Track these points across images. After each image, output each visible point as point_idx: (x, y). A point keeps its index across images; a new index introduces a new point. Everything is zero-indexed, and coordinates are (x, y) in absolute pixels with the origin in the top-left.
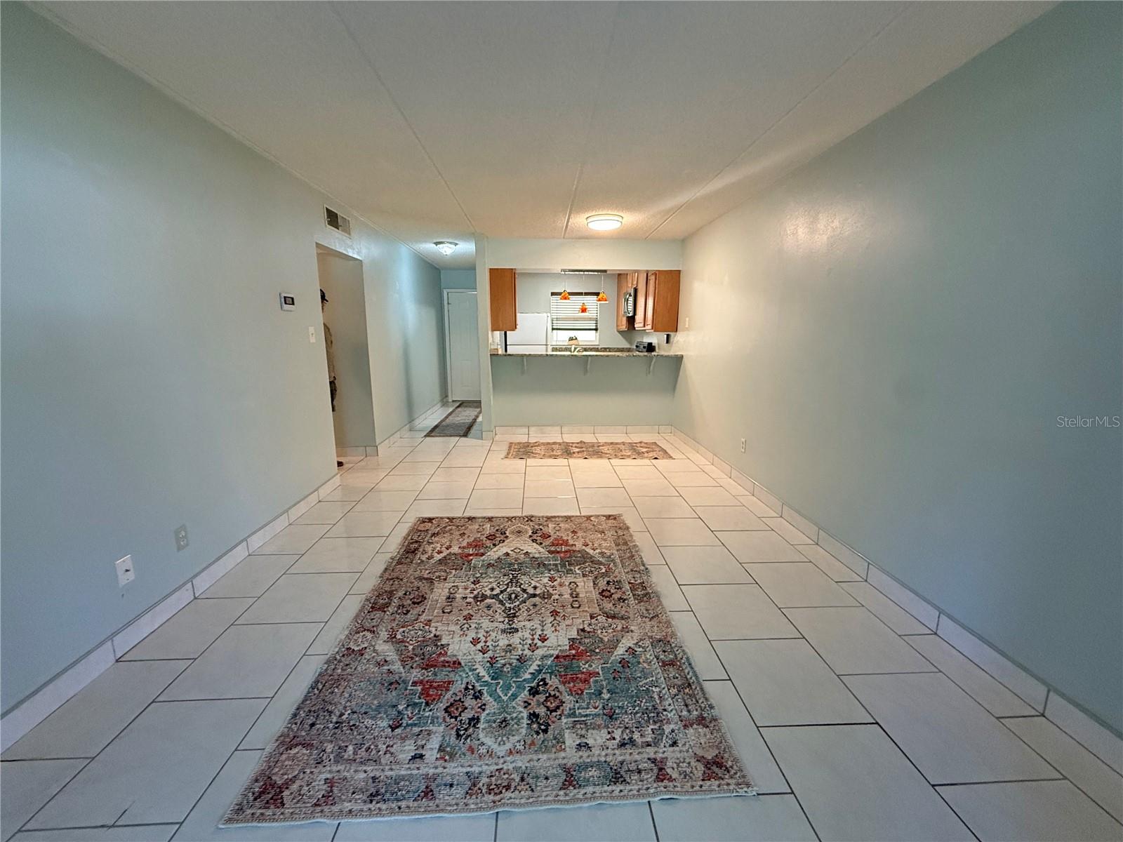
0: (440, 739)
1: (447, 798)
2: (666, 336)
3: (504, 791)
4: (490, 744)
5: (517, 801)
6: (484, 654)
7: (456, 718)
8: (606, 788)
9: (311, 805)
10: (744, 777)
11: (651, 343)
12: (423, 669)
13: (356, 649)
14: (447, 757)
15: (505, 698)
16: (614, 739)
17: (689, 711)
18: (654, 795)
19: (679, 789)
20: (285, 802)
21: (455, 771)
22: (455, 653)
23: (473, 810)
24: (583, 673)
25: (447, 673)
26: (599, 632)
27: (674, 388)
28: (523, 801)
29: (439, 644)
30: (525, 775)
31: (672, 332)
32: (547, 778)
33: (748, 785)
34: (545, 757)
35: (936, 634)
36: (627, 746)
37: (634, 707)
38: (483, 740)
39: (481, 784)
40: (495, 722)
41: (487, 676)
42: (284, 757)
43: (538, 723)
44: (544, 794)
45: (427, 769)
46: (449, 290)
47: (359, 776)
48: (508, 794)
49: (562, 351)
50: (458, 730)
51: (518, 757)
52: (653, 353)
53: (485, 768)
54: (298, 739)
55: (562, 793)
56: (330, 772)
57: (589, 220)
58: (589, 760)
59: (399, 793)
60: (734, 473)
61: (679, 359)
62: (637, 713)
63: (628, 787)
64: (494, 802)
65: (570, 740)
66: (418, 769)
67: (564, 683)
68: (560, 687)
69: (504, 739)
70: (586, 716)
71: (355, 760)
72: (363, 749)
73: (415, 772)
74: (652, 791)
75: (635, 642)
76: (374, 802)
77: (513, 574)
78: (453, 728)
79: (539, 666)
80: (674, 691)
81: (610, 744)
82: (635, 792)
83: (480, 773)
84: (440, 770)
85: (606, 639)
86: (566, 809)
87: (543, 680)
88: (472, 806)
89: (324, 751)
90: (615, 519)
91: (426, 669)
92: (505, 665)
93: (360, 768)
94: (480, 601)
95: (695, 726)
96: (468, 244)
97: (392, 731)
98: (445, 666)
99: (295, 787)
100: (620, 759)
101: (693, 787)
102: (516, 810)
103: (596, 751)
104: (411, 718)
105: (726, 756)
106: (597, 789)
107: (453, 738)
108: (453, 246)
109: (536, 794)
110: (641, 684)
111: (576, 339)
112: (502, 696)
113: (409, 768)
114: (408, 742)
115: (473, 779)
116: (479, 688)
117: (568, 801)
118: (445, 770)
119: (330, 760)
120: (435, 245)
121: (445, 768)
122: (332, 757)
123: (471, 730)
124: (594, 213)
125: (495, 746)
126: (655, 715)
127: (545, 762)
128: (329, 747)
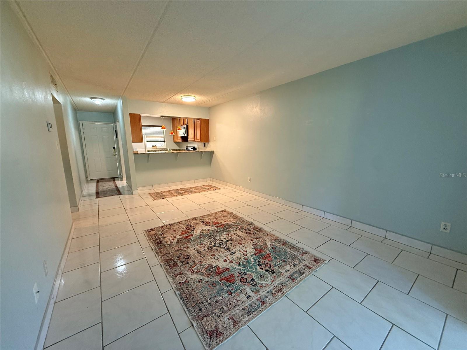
0: (249, 289)
1: (269, 300)
2: (203, 144)
3: (281, 290)
4: (264, 283)
5: (287, 290)
6: (233, 263)
7: (246, 282)
8: (302, 276)
9: (232, 327)
10: (323, 260)
11: (195, 147)
12: (218, 275)
13: (183, 281)
14: (257, 292)
15: (255, 270)
16: (291, 266)
17: (300, 252)
18: (312, 272)
19: (315, 268)
20: (223, 332)
21: (263, 293)
22: (223, 266)
23: (279, 299)
24: (266, 255)
25: (228, 273)
26: (258, 243)
27: (211, 164)
28: (288, 289)
29: (214, 266)
30: (282, 284)
31: (207, 142)
32: (287, 282)
33: (326, 261)
34: (281, 278)
35: (324, 218)
36: (296, 266)
37: (287, 257)
38: (261, 283)
39: (274, 292)
40: (259, 277)
41: (241, 268)
42: (203, 323)
43: (270, 272)
44: (291, 285)
45: (255, 298)
46: (83, 122)
47: (238, 311)
48: (283, 290)
49: (150, 151)
50: (251, 284)
51: (275, 282)
52: (196, 151)
53: (270, 288)
54: (201, 316)
55: (294, 283)
56: (226, 316)
57: (182, 97)
58: (292, 273)
59: (255, 307)
60: (246, 190)
61: (212, 153)
62: (290, 258)
63: (306, 273)
64: (282, 294)
65: (283, 271)
66: (253, 299)
67: (265, 259)
68: (265, 261)
69: (267, 279)
70: (279, 264)
71: (230, 309)
72: (229, 305)
73: (253, 300)
74: (311, 271)
75: (270, 242)
76: (251, 314)
77: (212, 237)
78: (249, 285)
79: (253, 258)
80: (292, 249)
81: (291, 267)
82: (308, 274)
83: (271, 290)
84: (259, 296)
85: (262, 244)
86: (299, 285)
87: (258, 261)
88: (278, 298)
89: (216, 313)
90: (225, 211)
91: (220, 275)
92: (243, 263)
93: (235, 310)
94: (211, 249)
95: (304, 255)
96: (111, 100)
97: (232, 295)
98: (224, 271)
99: (220, 327)
100: (298, 269)
101: (317, 266)
102: (289, 292)
103: (291, 270)
104: (233, 289)
105: (316, 257)
106: (300, 277)
107: (253, 287)
108: (102, 100)
109: (289, 286)
110: (283, 251)
111: (156, 146)
112: (252, 270)
113: (250, 301)
114: (241, 295)
115: (270, 292)
116: (243, 272)
117: (297, 283)
118: (261, 295)
119: (222, 314)
120: (90, 99)
121: (260, 295)
122: (221, 312)
123: (255, 283)
124: (187, 95)
125: (266, 283)
126: (294, 257)
127: (282, 279)
128: (217, 311)
